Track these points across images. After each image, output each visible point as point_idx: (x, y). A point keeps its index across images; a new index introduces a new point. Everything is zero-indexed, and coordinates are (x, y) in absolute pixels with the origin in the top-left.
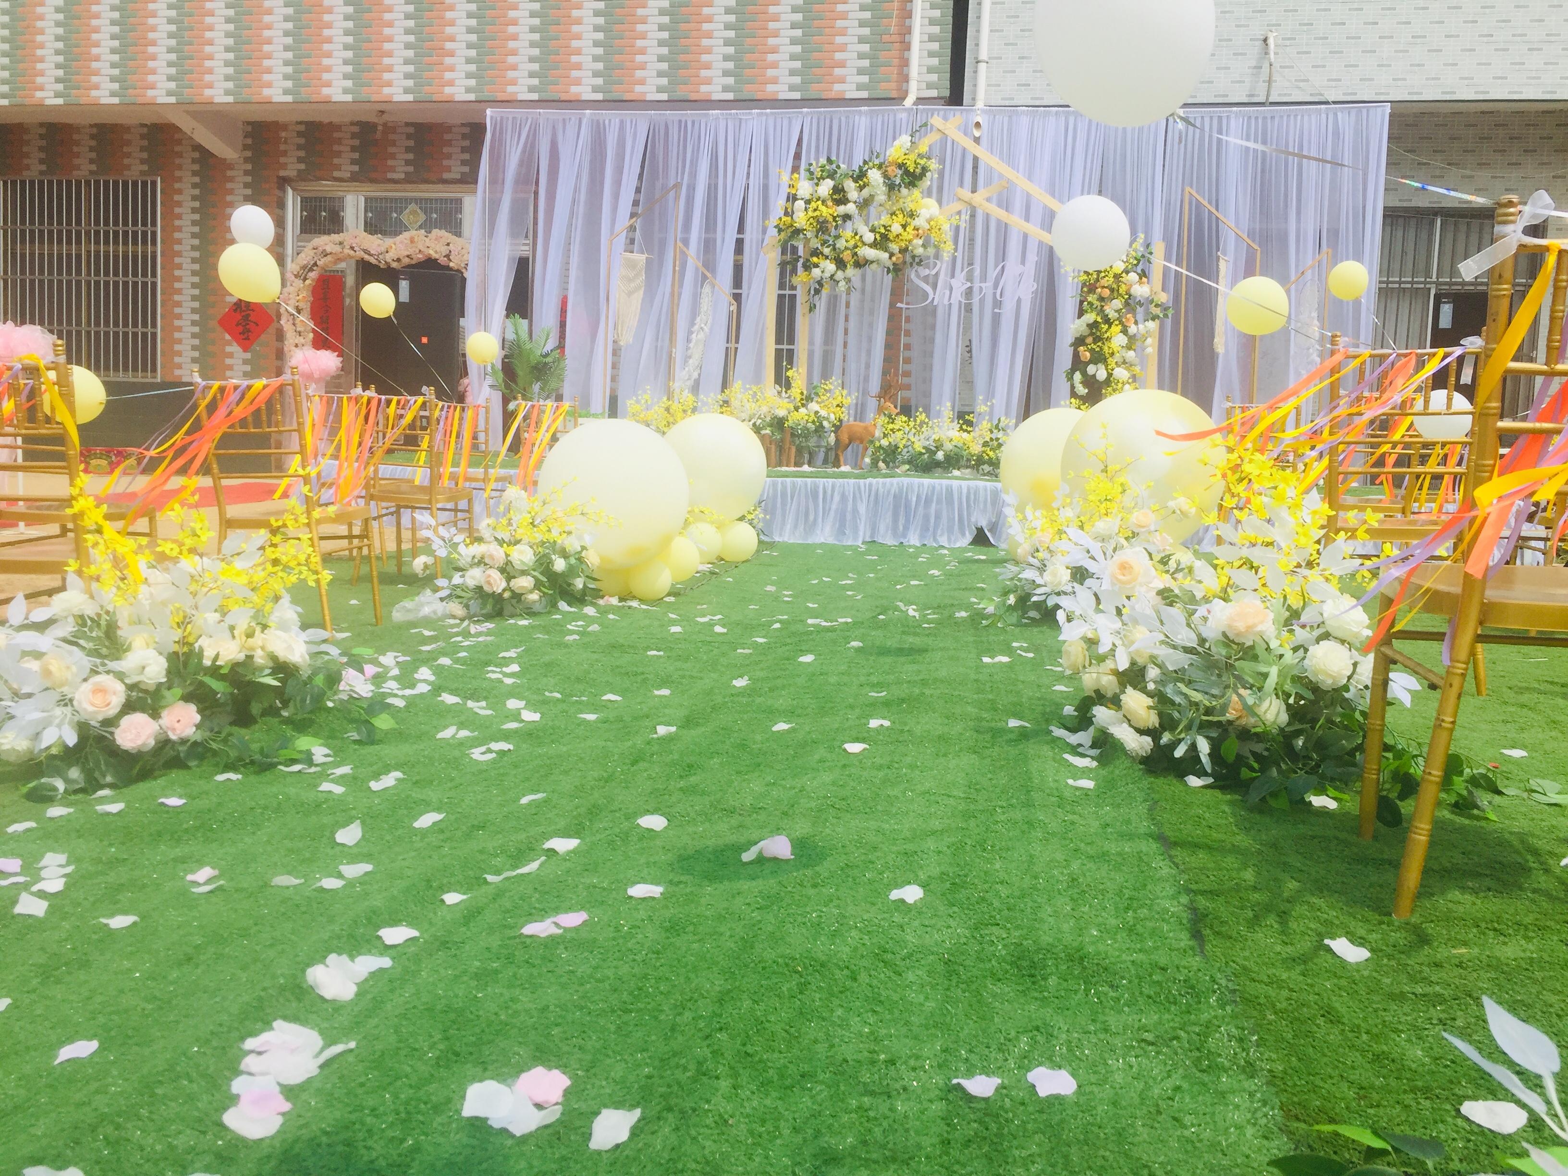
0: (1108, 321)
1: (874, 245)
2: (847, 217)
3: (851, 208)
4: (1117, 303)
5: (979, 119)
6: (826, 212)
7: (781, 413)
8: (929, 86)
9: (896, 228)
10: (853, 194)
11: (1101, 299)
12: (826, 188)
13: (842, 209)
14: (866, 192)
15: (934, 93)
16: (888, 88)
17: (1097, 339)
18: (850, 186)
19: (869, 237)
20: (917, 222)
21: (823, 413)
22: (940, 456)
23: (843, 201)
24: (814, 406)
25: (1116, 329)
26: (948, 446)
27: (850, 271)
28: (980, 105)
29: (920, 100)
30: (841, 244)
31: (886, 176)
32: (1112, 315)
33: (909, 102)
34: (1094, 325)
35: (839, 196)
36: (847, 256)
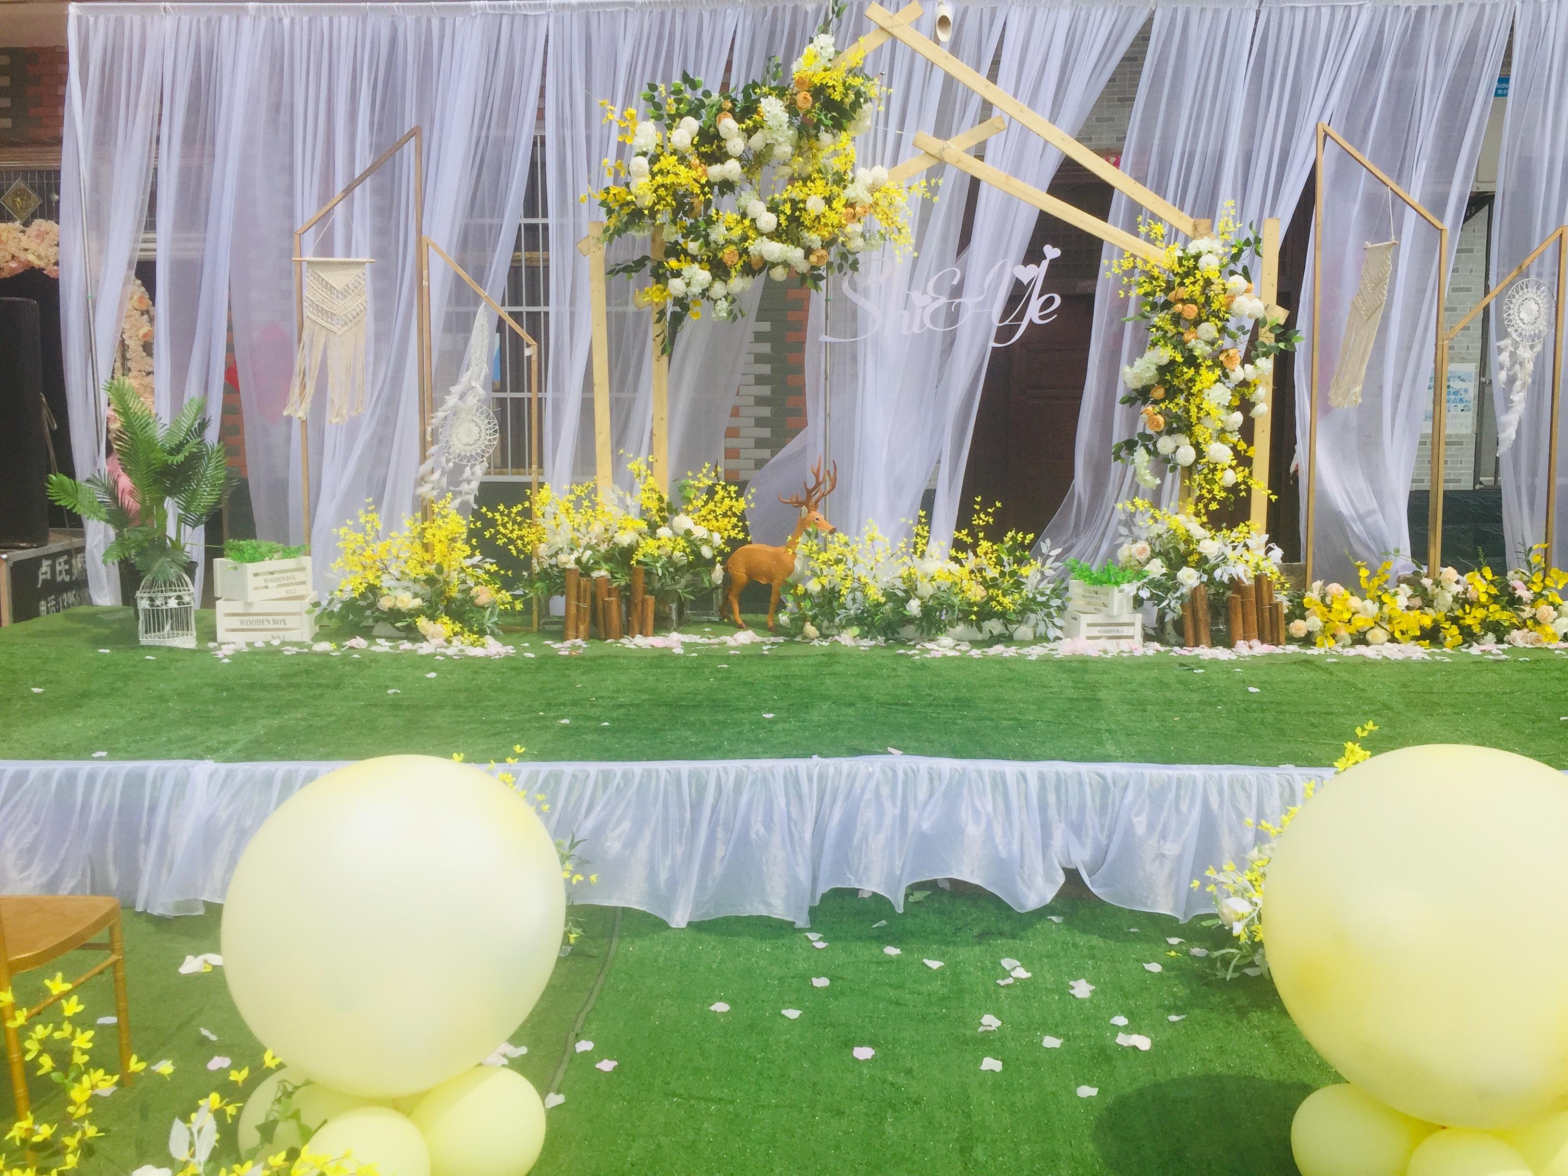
0: (1191, 361)
1: (777, 235)
2: (727, 186)
3: (732, 169)
4: (1209, 329)
5: (945, 11)
6: (685, 177)
9: (815, 205)
10: (736, 144)
12: (685, 132)
13: (716, 171)
14: (758, 141)
19: (768, 221)
20: (851, 192)
21: (700, 532)
22: (914, 607)
23: (719, 156)
24: (683, 521)
25: (1207, 377)
26: (926, 589)
27: (737, 283)
30: (718, 234)
31: (792, 109)
32: (1200, 349)
34: (1167, 369)
35: (710, 147)
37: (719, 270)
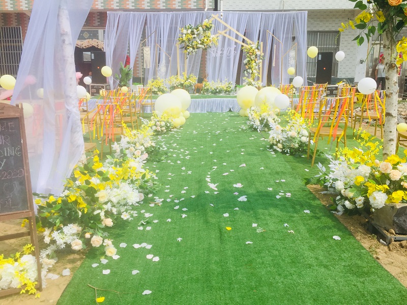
0: (252, 60)
1: (200, 44)
2: (194, 38)
3: (195, 36)
4: (254, 56)
5: (222, 14)
6: (190, 37)
7: (182, 82)
8: (210, 6)
9: (205, 40)
10: (196, 33)
11: (250, 55)
12: (189, 31)
13: (193, 36)
14: (198, 32)
15: (211, 7)
16: (201, 6)
17: (249, 64)
18: (195, 31)
19: (200, 42)
20: (210, 39)
21: (191, 82)
22: (218, 90)
23: (194, 34)
24: (189, 80)
25: (253, 62)
26: (219, 88)
27: (196, 50)
28: (222, 11)
29: (208, 9)
30: (193, 44)
31: (203, 28)
32: (252, 59)
33: (206, 10)
34: (249, 61)
35: (193, 33)
36: (195, 46)
37: (193, 48)
